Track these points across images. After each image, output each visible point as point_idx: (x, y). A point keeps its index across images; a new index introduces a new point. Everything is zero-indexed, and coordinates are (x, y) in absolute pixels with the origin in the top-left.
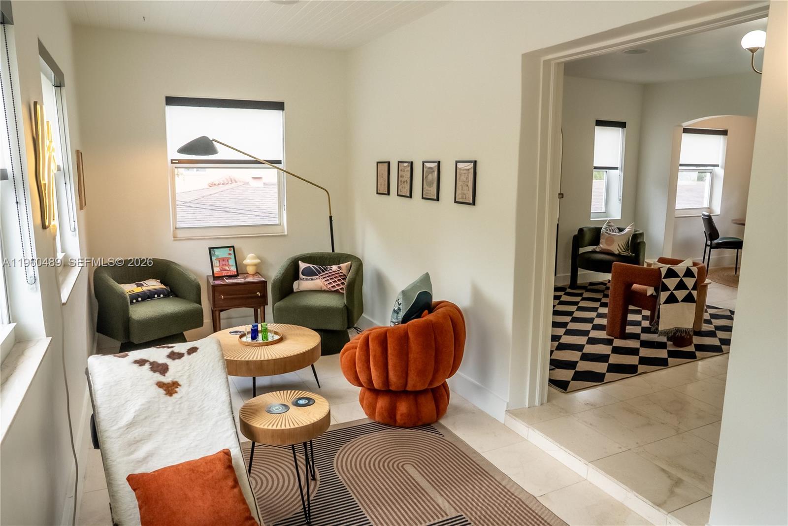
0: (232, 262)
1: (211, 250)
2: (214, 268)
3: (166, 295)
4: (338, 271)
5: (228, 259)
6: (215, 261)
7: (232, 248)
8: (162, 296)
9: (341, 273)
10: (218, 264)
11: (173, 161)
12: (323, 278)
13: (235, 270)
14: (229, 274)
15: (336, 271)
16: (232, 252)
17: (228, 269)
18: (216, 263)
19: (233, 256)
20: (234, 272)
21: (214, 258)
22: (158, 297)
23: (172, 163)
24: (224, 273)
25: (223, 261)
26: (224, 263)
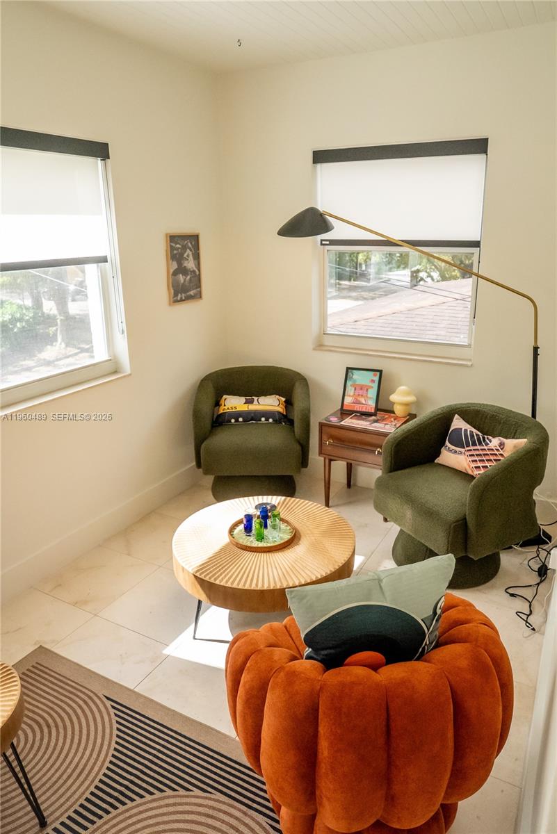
0: (372, 393)
1: (349, 371)
2: (346, 397)
3: (276, 421)
4: (497, 450)
5: (367, 388)
6: (350, 388)
7: (378, 373)
8: (271, 420)
9: (501, 455)
10: (352, 393)
11: (323, 242)
12: (470, 455)
13: (374, 405)
14: (364, 410)
15: (492, 450)
16: (377, 379)
17: (364, 402)
18: (350, 390)
19: (375, 385)
20: (371, 408)
21: (349, 383)
22: (266, 420)
23: (322, 244)
24: (357, 408)
25: (361, 389)
26: (361, 392)
